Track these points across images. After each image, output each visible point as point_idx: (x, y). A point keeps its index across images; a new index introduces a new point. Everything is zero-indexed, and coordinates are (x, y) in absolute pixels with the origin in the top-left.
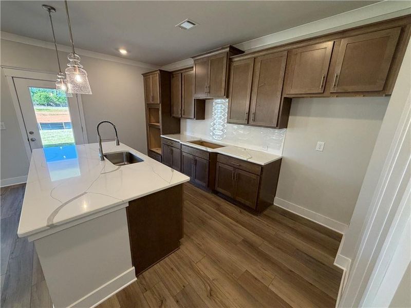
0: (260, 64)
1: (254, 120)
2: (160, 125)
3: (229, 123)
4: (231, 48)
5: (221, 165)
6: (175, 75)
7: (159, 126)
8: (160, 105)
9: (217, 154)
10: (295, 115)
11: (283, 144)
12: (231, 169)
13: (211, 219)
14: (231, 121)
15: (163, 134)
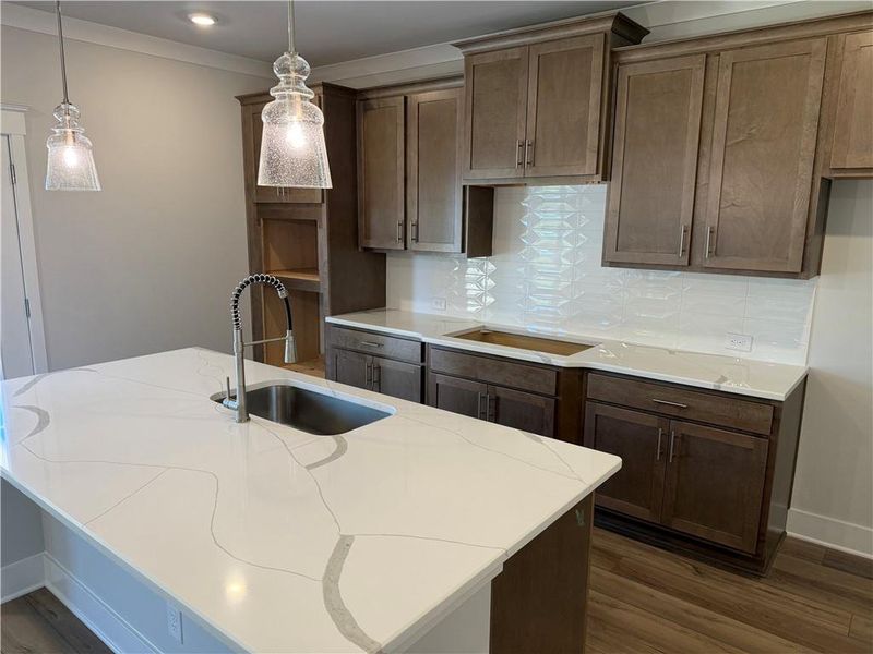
0: (728, 72)
1: (715, 253)
2: (322, 280)
3: (613, 264)
4: (621, 20)
5: (601, 410)
6: (374, 103)
7: (317, 284)
8: (324, 207)
9: (584, 372)
10: (845, 231)
11: (807, 326)
12: (651, 421)
13: (613, 606)
14: (624, 256)
15: (333, 314)
